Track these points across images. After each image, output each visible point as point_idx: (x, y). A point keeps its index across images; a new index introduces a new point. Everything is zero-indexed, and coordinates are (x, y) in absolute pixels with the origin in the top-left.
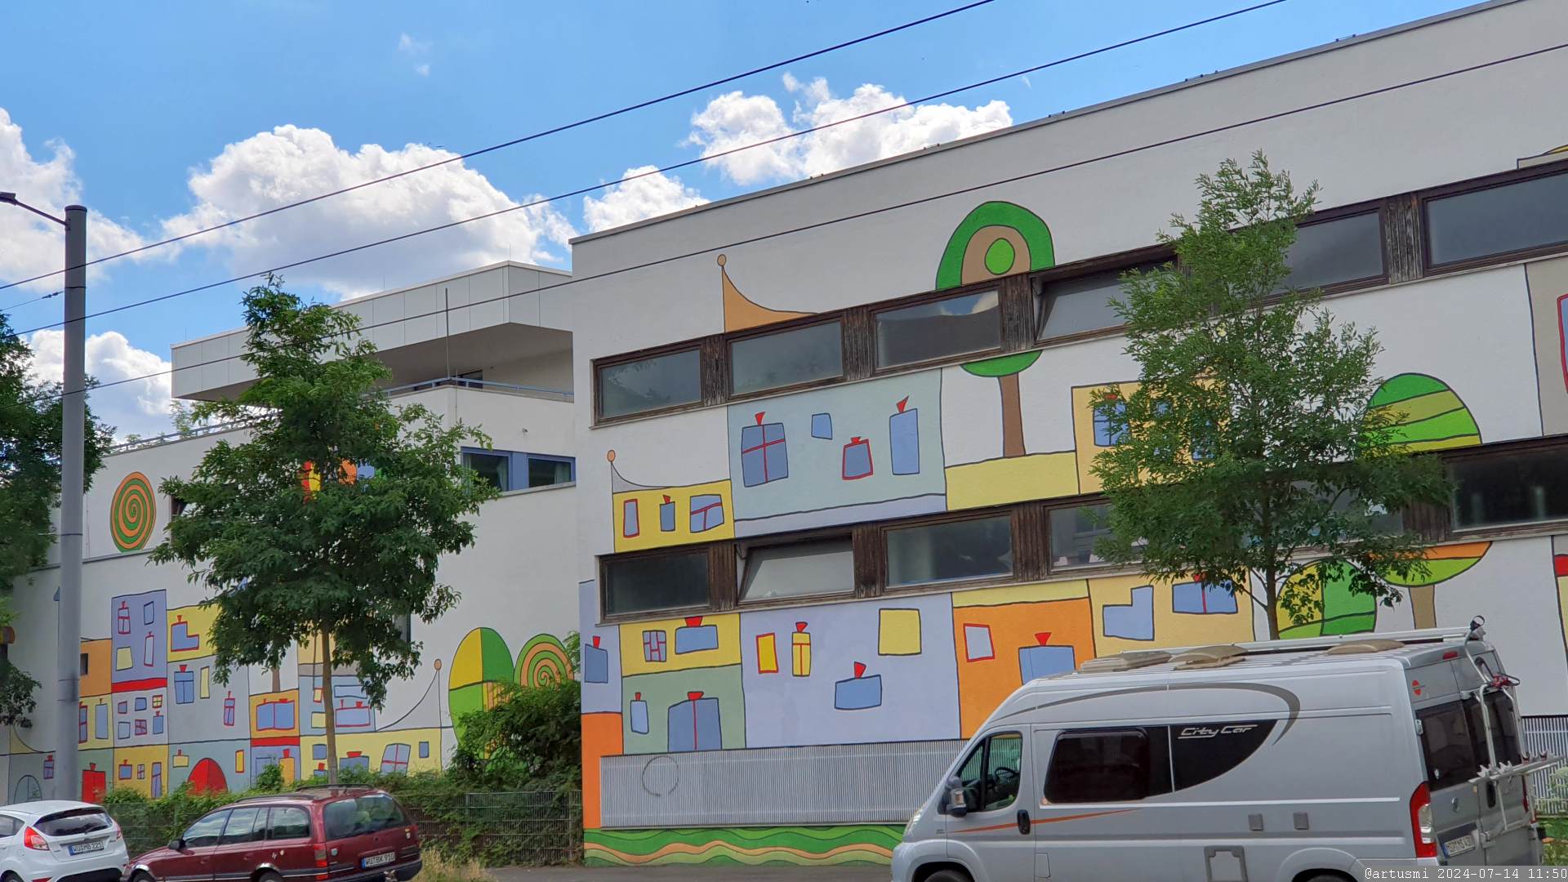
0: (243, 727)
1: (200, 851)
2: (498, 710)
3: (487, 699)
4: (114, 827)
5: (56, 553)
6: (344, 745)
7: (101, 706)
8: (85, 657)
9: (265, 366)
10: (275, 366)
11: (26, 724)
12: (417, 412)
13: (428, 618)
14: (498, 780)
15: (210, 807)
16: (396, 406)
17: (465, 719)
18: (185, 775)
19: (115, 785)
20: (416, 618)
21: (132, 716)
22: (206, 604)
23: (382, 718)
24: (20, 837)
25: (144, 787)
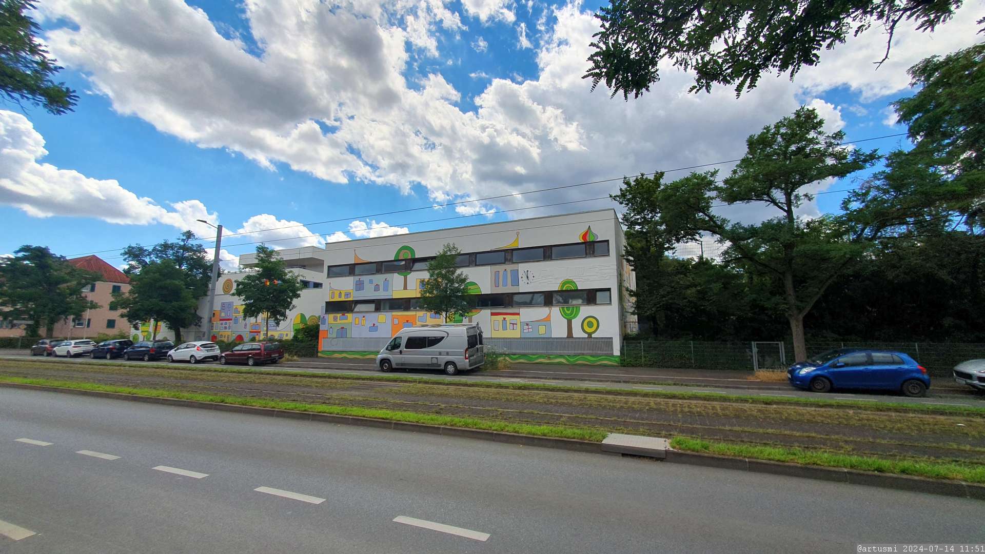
0: (248, 329)
1: (236, 352)
2: (303, 328)
3: (301, 326)
4: (218, 347)
5: (209, 293)
6: (270, 334)
7: (217, 324)
8: (214, 314)
9: (259, 260)
10: (262, 260)
11: (200, 326)
12: (291, 272)
13: (290, 310)
14: (302, 341)
15: (239, 344)
16: (287, 271)
17: (296, 330)
18: (234, 338)
19: (219, 339)
20: (287, 310)
21: (224, 326)
22: (242, 305)
23: (278, 329)
24: (196, 348)
25: (225, 340)
